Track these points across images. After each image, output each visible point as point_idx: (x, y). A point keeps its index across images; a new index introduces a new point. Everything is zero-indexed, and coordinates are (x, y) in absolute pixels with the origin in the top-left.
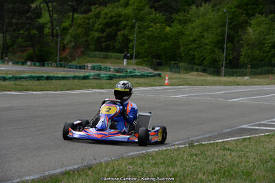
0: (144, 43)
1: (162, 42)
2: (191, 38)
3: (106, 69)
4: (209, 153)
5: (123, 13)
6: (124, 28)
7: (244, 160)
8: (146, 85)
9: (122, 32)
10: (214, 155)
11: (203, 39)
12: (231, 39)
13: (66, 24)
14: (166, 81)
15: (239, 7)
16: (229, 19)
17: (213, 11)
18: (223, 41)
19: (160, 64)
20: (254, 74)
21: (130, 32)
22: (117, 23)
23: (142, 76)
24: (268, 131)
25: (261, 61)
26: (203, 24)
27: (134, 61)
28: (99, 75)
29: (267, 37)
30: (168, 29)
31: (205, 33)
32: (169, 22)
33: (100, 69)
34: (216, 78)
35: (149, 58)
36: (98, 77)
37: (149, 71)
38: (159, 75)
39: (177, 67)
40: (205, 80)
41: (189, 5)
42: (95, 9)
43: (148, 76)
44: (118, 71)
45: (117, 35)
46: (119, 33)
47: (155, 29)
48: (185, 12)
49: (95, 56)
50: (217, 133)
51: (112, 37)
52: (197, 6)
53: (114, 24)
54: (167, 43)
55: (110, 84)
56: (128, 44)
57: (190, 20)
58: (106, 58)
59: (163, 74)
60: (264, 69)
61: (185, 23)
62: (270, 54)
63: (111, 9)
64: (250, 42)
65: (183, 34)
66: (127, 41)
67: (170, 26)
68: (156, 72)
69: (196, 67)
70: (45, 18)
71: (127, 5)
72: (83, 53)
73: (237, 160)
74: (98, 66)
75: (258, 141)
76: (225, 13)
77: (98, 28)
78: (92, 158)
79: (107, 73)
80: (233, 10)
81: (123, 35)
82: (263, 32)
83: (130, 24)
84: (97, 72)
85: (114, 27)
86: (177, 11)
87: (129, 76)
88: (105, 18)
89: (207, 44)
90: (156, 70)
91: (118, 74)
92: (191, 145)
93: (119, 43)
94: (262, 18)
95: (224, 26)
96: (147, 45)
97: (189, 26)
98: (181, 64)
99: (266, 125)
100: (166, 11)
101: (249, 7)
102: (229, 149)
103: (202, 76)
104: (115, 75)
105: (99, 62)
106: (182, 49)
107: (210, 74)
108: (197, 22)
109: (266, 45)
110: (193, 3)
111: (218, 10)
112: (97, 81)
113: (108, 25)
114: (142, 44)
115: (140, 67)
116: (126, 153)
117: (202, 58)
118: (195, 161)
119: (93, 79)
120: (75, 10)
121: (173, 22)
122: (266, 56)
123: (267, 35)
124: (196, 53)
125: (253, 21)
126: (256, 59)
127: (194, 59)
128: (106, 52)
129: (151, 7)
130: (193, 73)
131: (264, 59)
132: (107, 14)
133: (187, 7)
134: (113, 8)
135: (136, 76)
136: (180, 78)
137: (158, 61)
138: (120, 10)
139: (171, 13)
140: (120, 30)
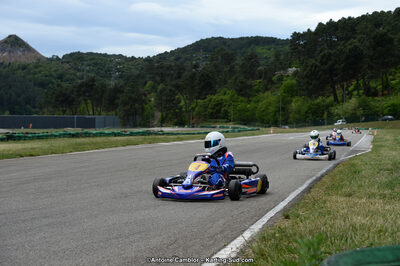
1: (246, 112)
2: (261, 110)
5: (224, 99)
6: (225, 106)
11: (268, 110)
12: (283, 109)
13: (193, 106)
15: (285, 93)
17: (272, 95)
21: (228, 108)
22: (221, 104)
25: (300, 120)
26: (267, 103)
27: (232, 123)
30: (248, 105)
31: (269, 107)
32: (249, 102)
42: (209, 97)
46: (222, 109)
47: (241, 106)
48: (256, 96)
51: (219, 111)
52: (263, 93)
53: (219, 104)
56: (228, 114)
57: (260, 100)
63: (217, 96)
64: (294, 110)
65: (257, 108)
66: (226, 112)
67: (250, 104)
70: (183, 103)
72: (205, 121)
76: (279, 96)
77: (211, 107)
80: (283, 94)
81: (225, 109)
85: (219, 106)
86: (250, 96)
88: (214, 102)
94: (297, 98)
95: (279, 102)
97: (260, 104)
110: (260, 91)
113: (217, 105)
114: (236, 114)
117: (268, 120)
120: (198, 98)
121: (251, 102)
122: (303, 118)
123: (302, 107)
124: (265, 118)
125: (294, 100)
126: (297, 119)
127: (264, 121)
128: (216, 119)
129: (239, 94)
132: (215, 99)
133: (257, 94)
140: (223, 107)
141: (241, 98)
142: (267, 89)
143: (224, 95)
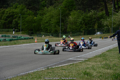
0: (25, 24)
1: (33, 23)
2: (45, 21)
3: (8, 36)
4: (56, 72)
5: (15, 12)
6: (16, 18)
7: (71, 74)
8: (27, 43)
9: (15, 20)
10: (58, 72)
11: (50, 22)
12: (63, 21)
14: (36, 41)
15: (65, 7)
16: (61, 12)
17: (54, 9)
18: (59, 22)
19: (32, 33)
20: (73, 36)
21: (18, 20)
22: (12, 16)
23: (25, 39)
24: (80, 60)
25: (76, 30)
26: (50, 15)
27: (21, 32)
28: (5, 39)
29: (78, 20)
30: (35, 18)
31: (52, 19)
32: (36, 14)
33: (6, 36)
34: (57, 38)
35: (28, 31)
36: (5, 40)
37: (28, 36)
38: (32, 38)
39: (40, 34)
40: (53, 40)
41: (44, 7)
43: (27, 39)
44: (14, 37)
45: (13, 21)
46: (13, 20)
47: (29, 18)
48: (42, 10)
49: (3, 31)
50: (59, 63)
51: (11, 22)
52: (47, 8)
54: (35, 24)
55: (11, 43)
56: (18, 25)
57: (44, 13)
58: (8, 32)
59: (34, 37)
60: (77, 33)
61: (43, 15)
62: (79, 27)
63: (9, 9)
64: (71, 22)
65: (42, 20)
67: (36, 16)
68: (31, 37)
69: (48, 34)
71: (16, 7)
73: (68, 74)
74: (4, 35)
75: (76, 65)
76: (59, 10)
77: (4, 18)
78: (4, 77)
79: (8, 38)
80: (63, 8)
81: (16, 21)
82: (76, 18)
83: (18, 16)
84: (4, 38)
85: (11, 18)
86: (39, 10)
87: (19, 39)
88: (7, 14)
89: (52, 24)
90: (31, 36)
91: (14, 39)
92: (48, 69)
93: (14, 25)
94: (75, 12)
95: (60, 15)
96: (26, 25)
97: (44, 16)
98: (42, 33)
99: (79, 58)
100: (34, 10)
101: (70, 7)
102: (64, 69)
103: (51, 37)
104: (12, 39)
105: (5, 34)
106: (42, 26)
107: (55, 37)
108: (48, 14)
109: (77, 23)
110: (46, 6)
111: (57, 9)
112: (4, 42)
113: (8, 17)
114: (24, 25)
115: (24, 35)
116: (19, 74)
117: (51, 30)
118: (50, 76)
119: (3, 41)
121: (37, 15)
122: (78, 28)
123: (78, 19)
124: (48, 28)
125: (72, 13)
126: (74, 29)
127: (47, 30)
128: (8, 29)
129: (27, 8)
130: (47, 37)
131: (77, 30)
132: (7, 12)
133: (43, 8)
134: (10, 9)
135: (22, 39)
136: (41, 39)
137: (31, 32)
138: (14, 10)
139: (36, 11)
140: (14, 19)
141: (30, 12)
142: (51, 4)
143: (15, 9)
